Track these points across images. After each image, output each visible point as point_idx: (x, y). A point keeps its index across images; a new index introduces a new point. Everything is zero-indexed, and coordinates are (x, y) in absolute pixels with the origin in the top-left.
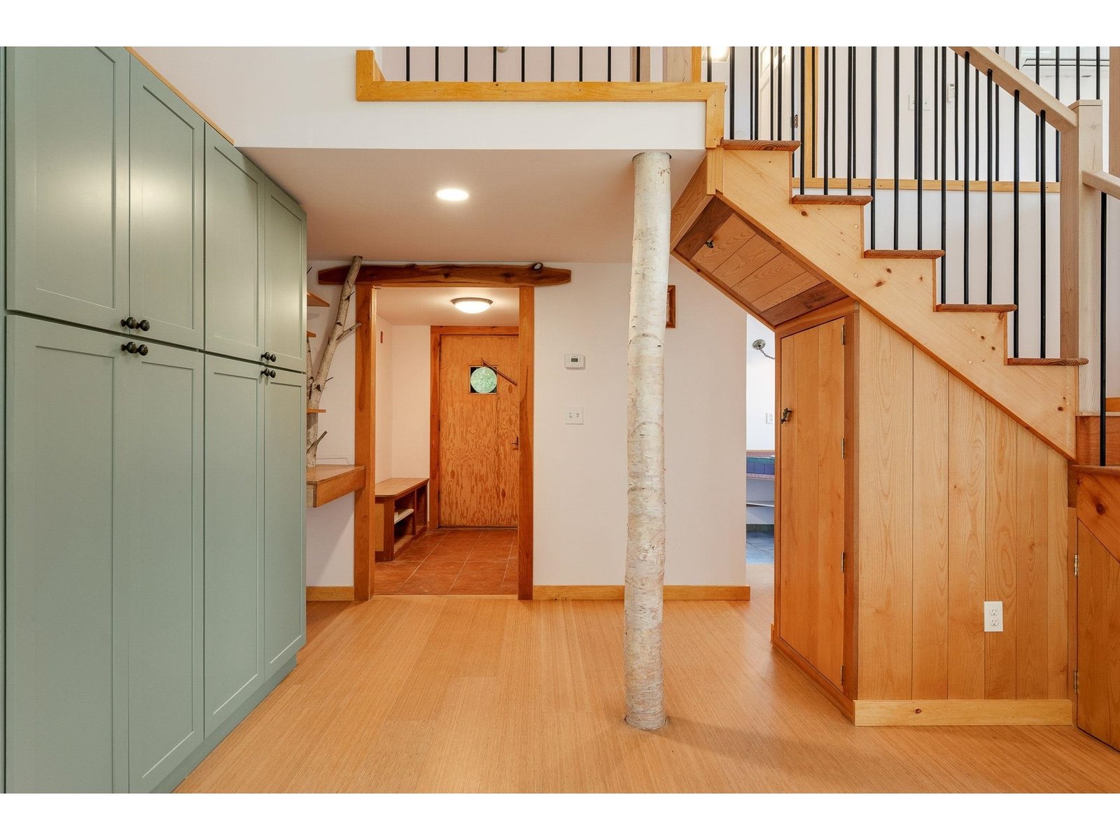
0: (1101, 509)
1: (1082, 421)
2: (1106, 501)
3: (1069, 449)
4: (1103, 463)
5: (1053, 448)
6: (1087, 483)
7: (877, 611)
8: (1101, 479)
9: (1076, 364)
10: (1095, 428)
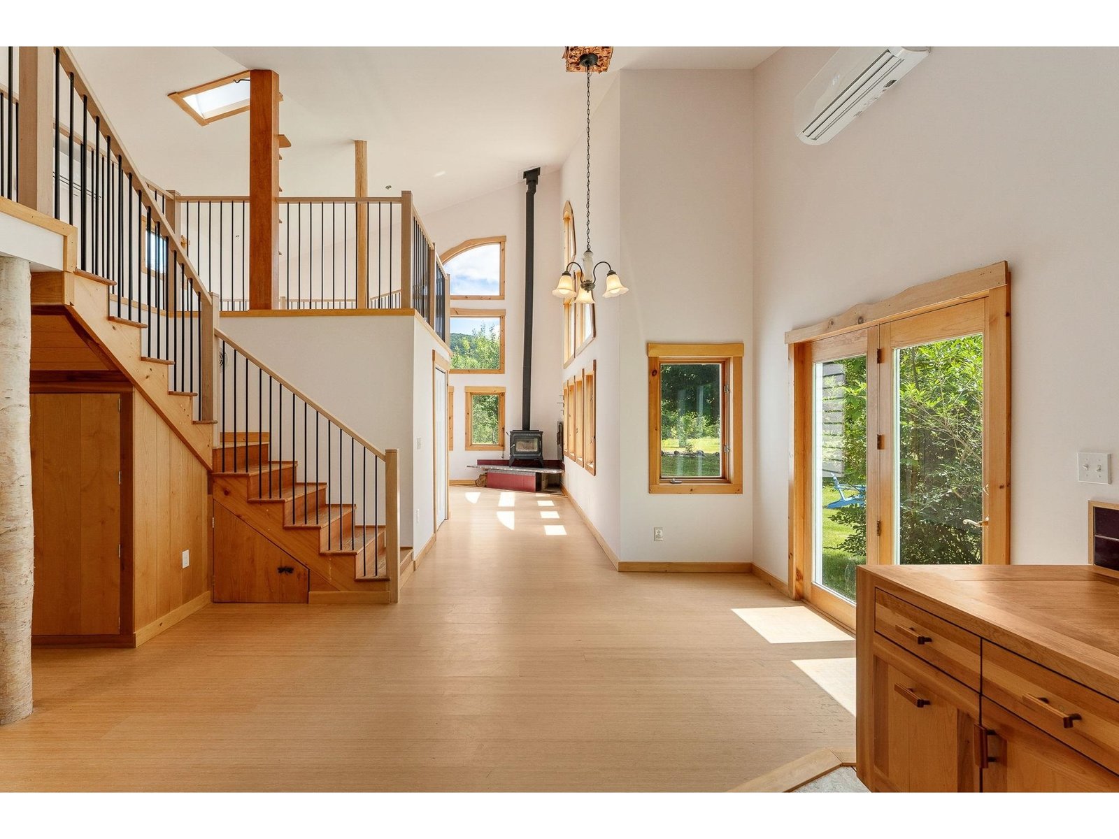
0: (227, 493)
1: (215, 451)
2: (229, 488)
3: (209, 463)
4: (223, 471)
5: (204, 466)
6: (220, 482)
7: (143, 574)
8: (227, 480)
9: (212, 423)
10: (220, 454)
